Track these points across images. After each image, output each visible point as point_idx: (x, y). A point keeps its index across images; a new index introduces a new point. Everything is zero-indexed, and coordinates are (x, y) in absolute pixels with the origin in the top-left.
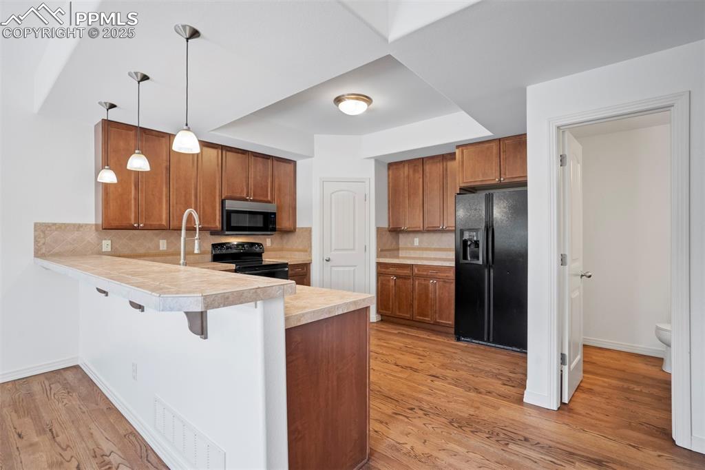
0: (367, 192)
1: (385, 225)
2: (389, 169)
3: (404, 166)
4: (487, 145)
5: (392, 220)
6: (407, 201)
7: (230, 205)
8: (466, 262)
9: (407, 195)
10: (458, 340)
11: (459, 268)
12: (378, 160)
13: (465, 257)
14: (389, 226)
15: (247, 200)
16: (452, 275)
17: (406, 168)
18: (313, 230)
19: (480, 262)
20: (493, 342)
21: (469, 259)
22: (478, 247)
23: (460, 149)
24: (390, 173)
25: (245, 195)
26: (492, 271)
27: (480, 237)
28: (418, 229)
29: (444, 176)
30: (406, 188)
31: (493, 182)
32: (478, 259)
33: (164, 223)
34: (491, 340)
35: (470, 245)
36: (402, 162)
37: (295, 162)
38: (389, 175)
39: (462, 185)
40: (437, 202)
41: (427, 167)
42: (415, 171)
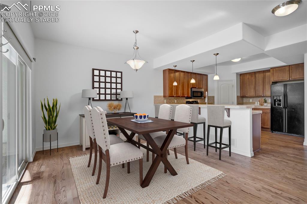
0: (233, 84)
1: (239, 95)
2: (240, 76)
3: (247, 75)
4: (284, 68)
5: (242, 93)
6: (248, 86)
7: (194, 90)
8: (275, 106)
9: (248, 84)
10: (272, 132)
11: (272, 109)
12: (237, 74)
13: (275, 105)
14: (240, 95)
15: (196, 88)
16: (269, 111)
17: (248, 75)
18: (215, 97)
19: (282, 106)
20: (287, 133)
21: (277, 105)
22: (281, 101)
23: (272, 69)
24: (241, 77)
25: (196, 87)
26: (286, 109)
27: (281, 98)
28: (253, 96)
29: (264, 78)
30: (248, 82)
31: (287, 80)
32: (281, 105)
33: (179, 95)
34: (286, 132)
35: (277, 101)
36: (246, 73)
37: (207, 75)
38: (240, 78)
39: (273, 81)
40: (261, 87)
41: (257, 75)
42: (251, 76)
